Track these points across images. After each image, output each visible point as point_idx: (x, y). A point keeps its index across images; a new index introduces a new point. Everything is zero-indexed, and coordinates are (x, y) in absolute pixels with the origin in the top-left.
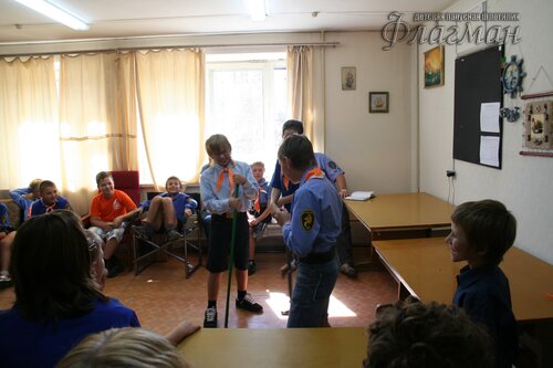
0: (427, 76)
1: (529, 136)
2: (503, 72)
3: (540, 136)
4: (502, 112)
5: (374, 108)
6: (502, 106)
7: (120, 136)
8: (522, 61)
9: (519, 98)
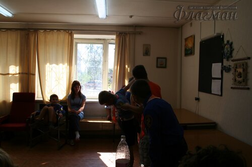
0: (186, 50)
1: (236, 79)
2: (223, 48)
3: (240, 79)
4: (222, 68)
5: (159, 65)
6: (222, 65)
7: (26, 74)
8: (232, 43)
9: (230, 61)
